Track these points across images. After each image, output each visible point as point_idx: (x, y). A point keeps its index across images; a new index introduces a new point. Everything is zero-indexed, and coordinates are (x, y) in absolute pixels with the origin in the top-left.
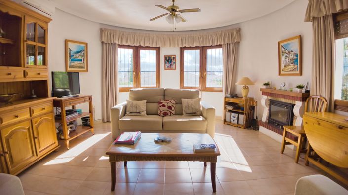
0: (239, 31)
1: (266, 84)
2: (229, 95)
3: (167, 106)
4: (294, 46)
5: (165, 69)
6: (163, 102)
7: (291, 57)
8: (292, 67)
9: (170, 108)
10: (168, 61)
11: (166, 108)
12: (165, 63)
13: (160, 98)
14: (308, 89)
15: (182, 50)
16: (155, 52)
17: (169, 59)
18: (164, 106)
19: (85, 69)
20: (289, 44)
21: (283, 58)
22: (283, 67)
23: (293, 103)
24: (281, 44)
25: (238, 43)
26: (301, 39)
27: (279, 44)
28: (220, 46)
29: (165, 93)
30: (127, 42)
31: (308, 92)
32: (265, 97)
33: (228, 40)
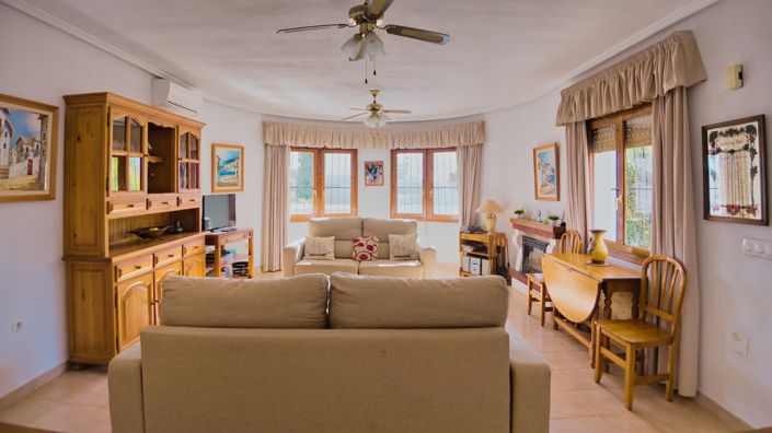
0: (482, 126)
1: (519, 212)
2: (466, 228)
3: (365, 246)
4: (551, 157)
5: (366, 185)
6: (360, 238)
7: (549, 173)
8: (549, 187)
9: (370, 248)
10: (370, 171)
11: (365, 248)
12: (366, 174)
13: (356, 233)
14: (564, 221)
15: (394, 153)
16: (349, 156)
17: (373, 169)
18: (361, 245)
19: (239, 188)
20: (545, 153)
21: (539, 172)
22: (540, 187)
24: (536, 152)
25: (481, 146)
26: (557, 148)
27: (534, 151)
28: (453, 149)
29: (363, 226)
30: (304, 142)
31: (563, 225)
32: (517, 232)
33: (465, 139)
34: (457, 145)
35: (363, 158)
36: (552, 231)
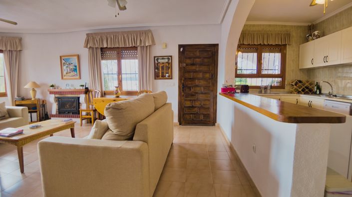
1: (52, 86)
2: (17, 99)
4: (75, 61)
7: (72, 67)
8: (72, 73)
14: (87, 87)
20: (69, 59)
21: (64, 68)
22: (65, 74)
23: (78, 96)
24: (63, 58)
25: (20, 51)
26: (79, 57)
27: (61, 57)
28: (1, 51)
31: (87, 88)
32: (53, 96)
33: (11, 46)
34: (4, 49)
36: (84, 91)
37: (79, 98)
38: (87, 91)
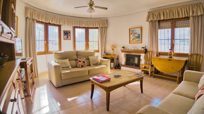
0: (107, 21)
1: (123, 47)
2: (104, 54)
3: (82, 62)
4: (138, 31)
5: (64, 39)
6: (78, 59)
7: (136, 35)
8: (137, 39)
9: (84, 62)
10: (66, 34)
11: (82, 63)
12: (64, 35)
13: (75, 57)
14: (146, 48)
15: (74, 28)
16: (57, 27)
17: (67, 33)
18: (80, 61)
20: (135, 30)
21: (132, 36)
22: (132, 40)
23: (140, 55)
24: (131, 30)
25: (107, 27)
26: (141, 28)
27: (129, 29)
28: (97, 28)
29: (78, 54)
31: (146, 50)
32: (123, 53)
33: (102, 25)
34: (99, 27)
35: (63, 28)
36: (145, 51)
37: (140, 56)
38: (146, 51)
